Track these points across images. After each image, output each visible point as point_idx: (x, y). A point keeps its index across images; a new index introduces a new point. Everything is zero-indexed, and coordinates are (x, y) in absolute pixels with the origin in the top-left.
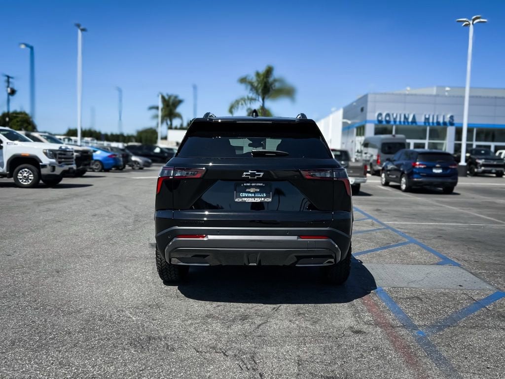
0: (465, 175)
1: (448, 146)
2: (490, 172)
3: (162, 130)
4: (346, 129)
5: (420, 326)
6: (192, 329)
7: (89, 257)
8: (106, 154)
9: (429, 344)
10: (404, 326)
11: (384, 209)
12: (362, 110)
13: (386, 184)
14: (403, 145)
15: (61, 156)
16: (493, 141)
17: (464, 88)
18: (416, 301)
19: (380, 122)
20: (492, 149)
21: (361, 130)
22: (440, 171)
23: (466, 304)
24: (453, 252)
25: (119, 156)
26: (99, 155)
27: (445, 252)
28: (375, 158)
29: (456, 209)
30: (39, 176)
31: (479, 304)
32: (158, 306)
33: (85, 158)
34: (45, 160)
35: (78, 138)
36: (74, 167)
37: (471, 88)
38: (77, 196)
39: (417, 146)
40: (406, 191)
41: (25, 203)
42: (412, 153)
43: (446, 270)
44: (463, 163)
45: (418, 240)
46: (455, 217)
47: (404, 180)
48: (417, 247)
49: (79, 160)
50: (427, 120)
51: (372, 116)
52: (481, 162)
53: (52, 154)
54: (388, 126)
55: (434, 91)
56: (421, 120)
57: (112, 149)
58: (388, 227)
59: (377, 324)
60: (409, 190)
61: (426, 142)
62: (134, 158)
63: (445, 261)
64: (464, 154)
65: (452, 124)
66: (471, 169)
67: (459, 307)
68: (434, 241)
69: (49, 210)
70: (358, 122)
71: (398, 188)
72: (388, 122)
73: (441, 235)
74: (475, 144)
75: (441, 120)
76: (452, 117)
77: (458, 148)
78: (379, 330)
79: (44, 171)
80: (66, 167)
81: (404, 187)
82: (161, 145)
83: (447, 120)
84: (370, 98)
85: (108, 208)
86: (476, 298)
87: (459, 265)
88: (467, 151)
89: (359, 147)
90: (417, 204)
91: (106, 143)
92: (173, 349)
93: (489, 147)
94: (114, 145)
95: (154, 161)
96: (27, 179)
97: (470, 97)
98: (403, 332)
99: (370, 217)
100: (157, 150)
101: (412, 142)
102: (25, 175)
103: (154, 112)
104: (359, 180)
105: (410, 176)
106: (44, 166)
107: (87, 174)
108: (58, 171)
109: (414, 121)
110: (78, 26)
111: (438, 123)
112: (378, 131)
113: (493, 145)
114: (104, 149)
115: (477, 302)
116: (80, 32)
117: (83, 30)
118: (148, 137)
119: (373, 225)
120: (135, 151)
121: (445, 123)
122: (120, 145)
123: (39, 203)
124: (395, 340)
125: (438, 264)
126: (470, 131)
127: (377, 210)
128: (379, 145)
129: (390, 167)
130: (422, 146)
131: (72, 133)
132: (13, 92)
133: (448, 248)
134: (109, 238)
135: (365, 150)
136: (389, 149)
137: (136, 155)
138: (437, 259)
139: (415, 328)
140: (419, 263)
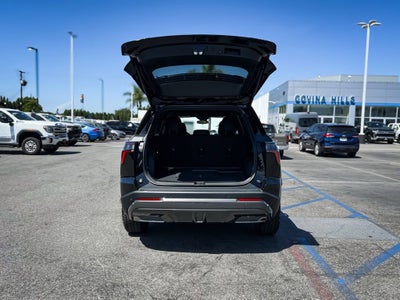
0: (364, 143)
1: (350, 120)
2: (383, 140)
3: (134, 110)
4: (272, 108)
5: (340, 274)
6: (149, 277)
7: (72, 211)
8: (92, 129)
9: (349, 291)
10: (326, 275)
11: (303, 170)
12: (284, 93)
13: (303, 150)
14: (315, 120)
15: (57, 130)
16: (384, 116)
17: (363, 76)
18: (334, 251)
19: (298, 102)
20: (385, 122)
21: (283, 109)
22: (345, 140)
23: (377, 253)
24: (361, 207)
25: (101, 130)
26: (86, 129)
27: (355, 207)
28: (294, 130)
29: (359, 170)
30: (41, 146)
31: (388, 253)
32: (123, 255)
33: (76, 132)
34: (45, 134)
35: (72, 117)
36: (67, 139)
37: (368, 76)
38: (68, 161)
39: (326, 121)
40: (319, 155)
41: (29, 167)
42: (323, 126)
43: (357, 221)
44: (362, 133)
45: (332, 196)
46: (360, 177)
47: (317, 147)
48: (331, 202)
49: (70, 134)
50: (334, 100)
51: (291, 98)
52: (376, 132)
53: (50, 129)
54: (304, 106)
55: (339, 79)
56: (329, 100)
57: (96, 125)
58: (307, 186)
59: (303, 272)
60: (321, 154)
61: (333, 117)
62: (112, 131)
63: (355, 215)
64: (363, 127)
65: (353, 104)
66: (369, 138)
67: (372, 257)
68: (344, 197)
69: (46, 172)
70: (281, 102)
71: (313, 153)
72: (304, 102)
73: (350, 192)
74: (371, 118)
75: (344, 101)
76: (353, 98)
77: (358, 122)
78: (305, 278)
79: (44, 142)
80: (61, 139)
81: (317, 152)
82: (134, 121)
83: (349, 100)
84: (290, 84)
85: (91, 171)
86: (384, 248)
87: (367, 218)
88: (365, 124)
89: (281, 122)
90: (329, 166)
91: (92, 120)
92: (132, 296)
93: (382, 120)
94: (98, 121)
95: (127, 133)
96: (32, 148)
97: (368, 83)
98: (326, 280)
99: (293, 177)
100: (130, 125)
101: (322, 117)
102: (31, 145)
103: (128, 97)
104: (283, 148)
105: (322, 143)
106: (44, 138)
107: (77, 143)
108: (55, 142)
109: (324, 102)
110: (70, 33)
111: (342, 103)
112: (296, 110)
113: (385, 119)
114: (91, 125)
115: (385, 252)
116: (72, 38)
117: (74, 36)
118: (123, 115)
119: (294, 183)
120: (113, 126)
121: (347, 103)
122: (103, 122)
123: (39, 167)
124: (319, 287)
125: (350, 217)
126: (367, 108)
127: (298, 171)
128: (297, 120)
129: (306, 136)
130: (330, 120)
131: (68, 113)
132: (25, 84)
133: (356, 203)
134: (89, 195)
135: (286, 124)
136: (305, 123)
137: (115, 129)
138: (349, 213)
139: (335, 276)
140: (334, 217)
